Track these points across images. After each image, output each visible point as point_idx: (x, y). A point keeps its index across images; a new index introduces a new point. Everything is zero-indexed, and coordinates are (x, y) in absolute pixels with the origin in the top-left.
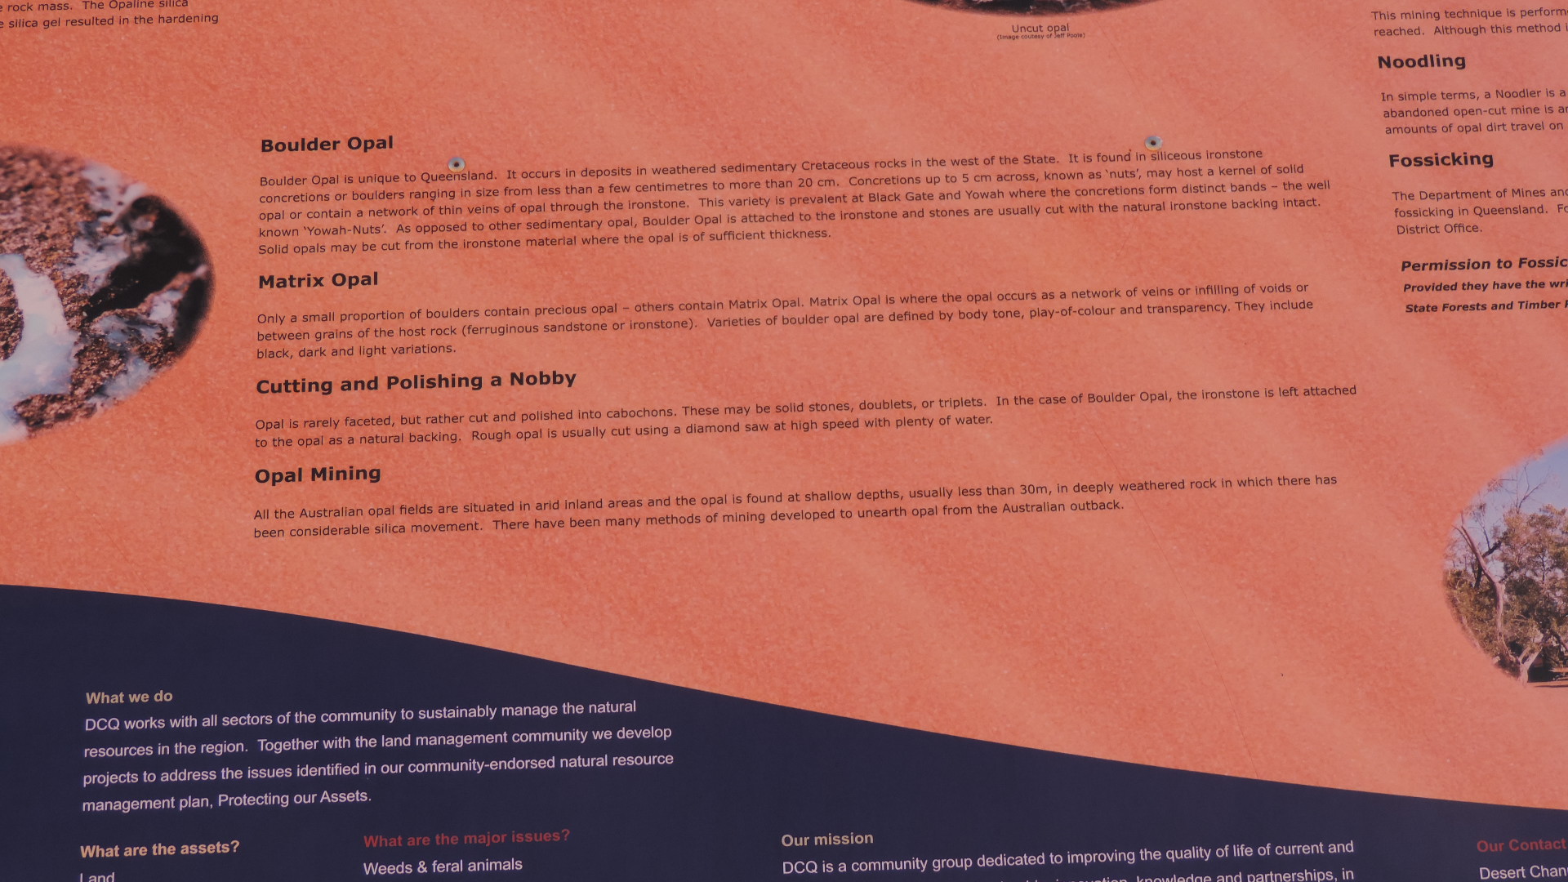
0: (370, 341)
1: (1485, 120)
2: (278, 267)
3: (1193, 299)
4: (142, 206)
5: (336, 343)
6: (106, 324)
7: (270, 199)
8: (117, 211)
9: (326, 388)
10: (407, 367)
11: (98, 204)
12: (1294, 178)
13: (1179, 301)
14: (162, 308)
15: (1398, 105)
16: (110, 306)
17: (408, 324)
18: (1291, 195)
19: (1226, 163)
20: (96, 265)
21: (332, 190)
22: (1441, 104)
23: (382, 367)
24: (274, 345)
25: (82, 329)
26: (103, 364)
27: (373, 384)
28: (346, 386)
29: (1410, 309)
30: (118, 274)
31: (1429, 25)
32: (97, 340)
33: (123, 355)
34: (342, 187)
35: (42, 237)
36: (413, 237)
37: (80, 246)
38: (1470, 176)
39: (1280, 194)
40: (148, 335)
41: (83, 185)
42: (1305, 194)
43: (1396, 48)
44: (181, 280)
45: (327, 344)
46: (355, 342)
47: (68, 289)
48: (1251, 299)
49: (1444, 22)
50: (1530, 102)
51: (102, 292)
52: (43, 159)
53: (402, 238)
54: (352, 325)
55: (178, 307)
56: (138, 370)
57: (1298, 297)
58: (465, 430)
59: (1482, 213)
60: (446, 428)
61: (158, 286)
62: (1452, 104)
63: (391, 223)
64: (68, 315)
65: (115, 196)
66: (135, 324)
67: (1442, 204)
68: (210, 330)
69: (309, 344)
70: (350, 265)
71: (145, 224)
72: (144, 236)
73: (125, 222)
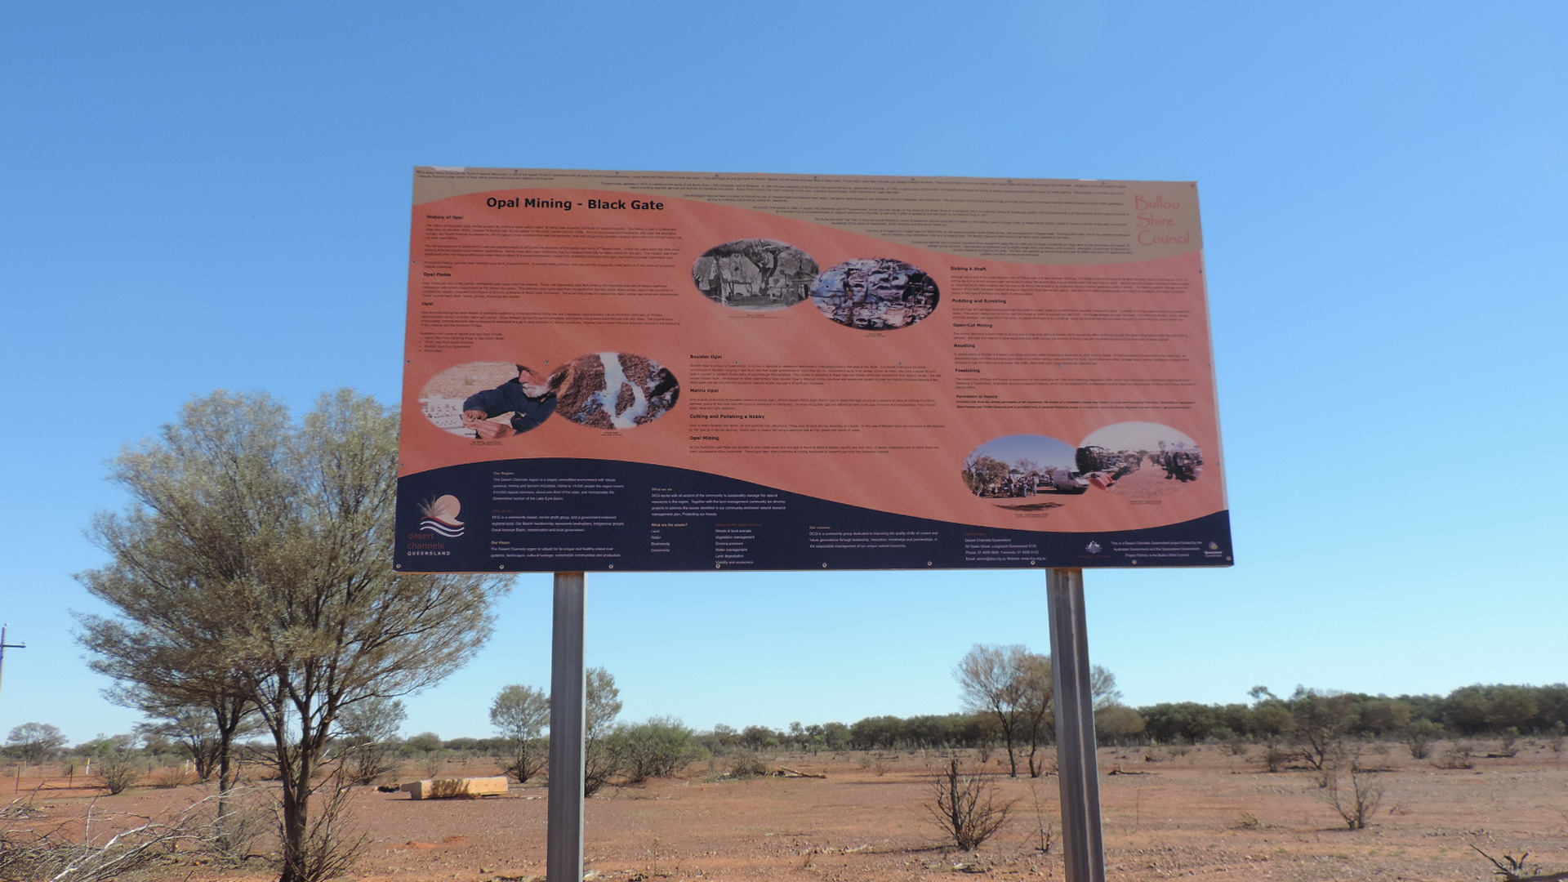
0: (717, 406)
1: (978, 361)
2: (694, 387)
3: (907, 403)
4: (663, 370)
5: (709, 406)
6: (654, 399)
7: (692, 370)
8: (657, 372)
9: (706, 417)
10: (725, 413)
11: (652, 370)
12: (932, 374)
13: (904, 403)
14: (668, 396)
15: (958, 356)
16: (655, 395)
17: (725, 402)
18: (932, 378)
19: (917, 369)
20: (652, 385)
21: (707, 368)
22: (968, 357)
23: (719, 413)
24: (694, 406)
25: (649, 400)
26: (654, 409)
27: (717, 417)
28: (711, 417)
29: (958, 407)
30: (657, 387)
31: (967, 336)
32: (653, 403)
33: (659, 407)
34: (709, 367)
35: (639, 377)
36: (727, 381)
37: (648, 380)
38: (974, 375)
39: (929, 378)
40: (665, 402)
41: (649, 365)
42: (935, 378)
43: (959, 342)
44: (672, 389)
45: (706, 406)
46: (713, 406)
47: (646, 390)
48: (921, 403)
49: (971, 336)
50: (989, 357)
51: (654, 391)
52: (639, 358)
53: (724, 381)
54: (712, 402)
55: (671, 396)
56: (663, 411)
57: (932, 403)
58: (739, 428)
59: (976, 384)
60: (735, 428)
61: (667, 391)
62: (971, 357)
63: (721, 377)
64: (646, 397)
65: (656, 367)
66: (662, 400)
67: (967, 381)
68: (679, 401)
69: (702, 406)
70: (712, 387)
71: (664, 375)
72: (663, 378)
73: (659, 374)
